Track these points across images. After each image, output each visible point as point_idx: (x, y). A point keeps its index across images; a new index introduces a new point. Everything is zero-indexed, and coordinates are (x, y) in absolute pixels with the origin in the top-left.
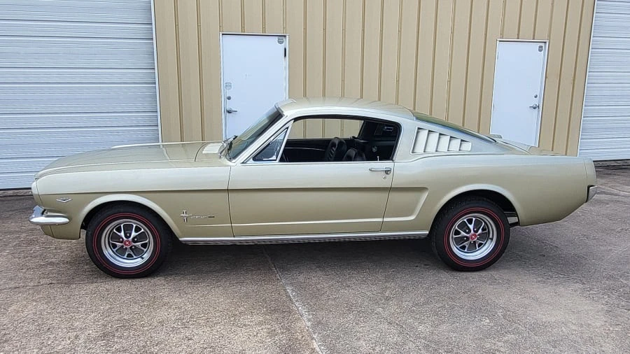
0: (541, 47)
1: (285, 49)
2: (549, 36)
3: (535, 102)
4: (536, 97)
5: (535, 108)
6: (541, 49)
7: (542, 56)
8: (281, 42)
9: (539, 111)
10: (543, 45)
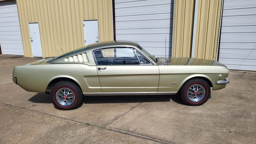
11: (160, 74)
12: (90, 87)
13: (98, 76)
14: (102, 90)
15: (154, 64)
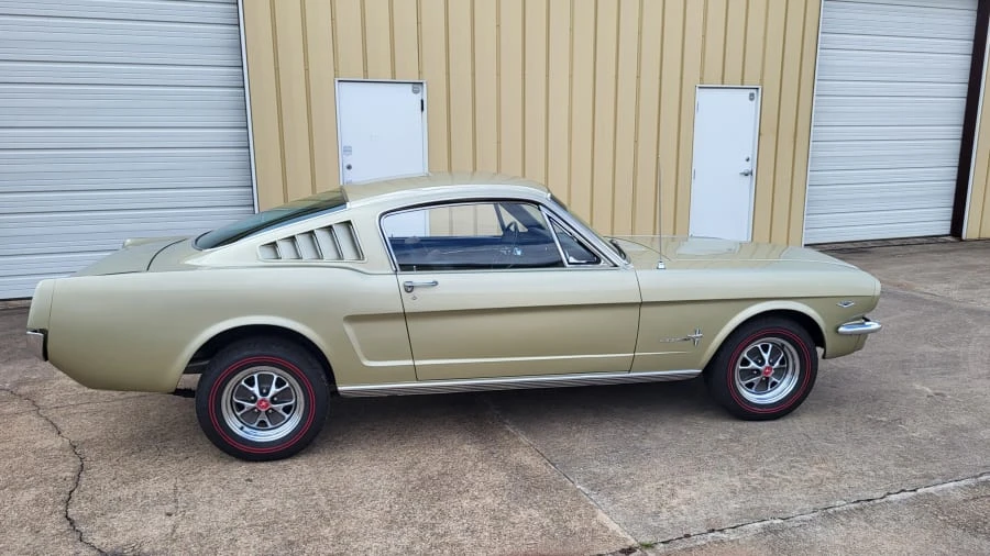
0: (752, 95)
1: (422, 102)
2: (762, 80)
3: (747, 167)
4: (748, 160)
5: (747, 175)
6: (752, 97)
7: (753, 107)
8: (415, 92)
9: (752, 179)
10: (754, 91)
11: (641, 304)
12: (367, 363)
13: (405, 316)
14: (415, 373)
15: (616, 266)
